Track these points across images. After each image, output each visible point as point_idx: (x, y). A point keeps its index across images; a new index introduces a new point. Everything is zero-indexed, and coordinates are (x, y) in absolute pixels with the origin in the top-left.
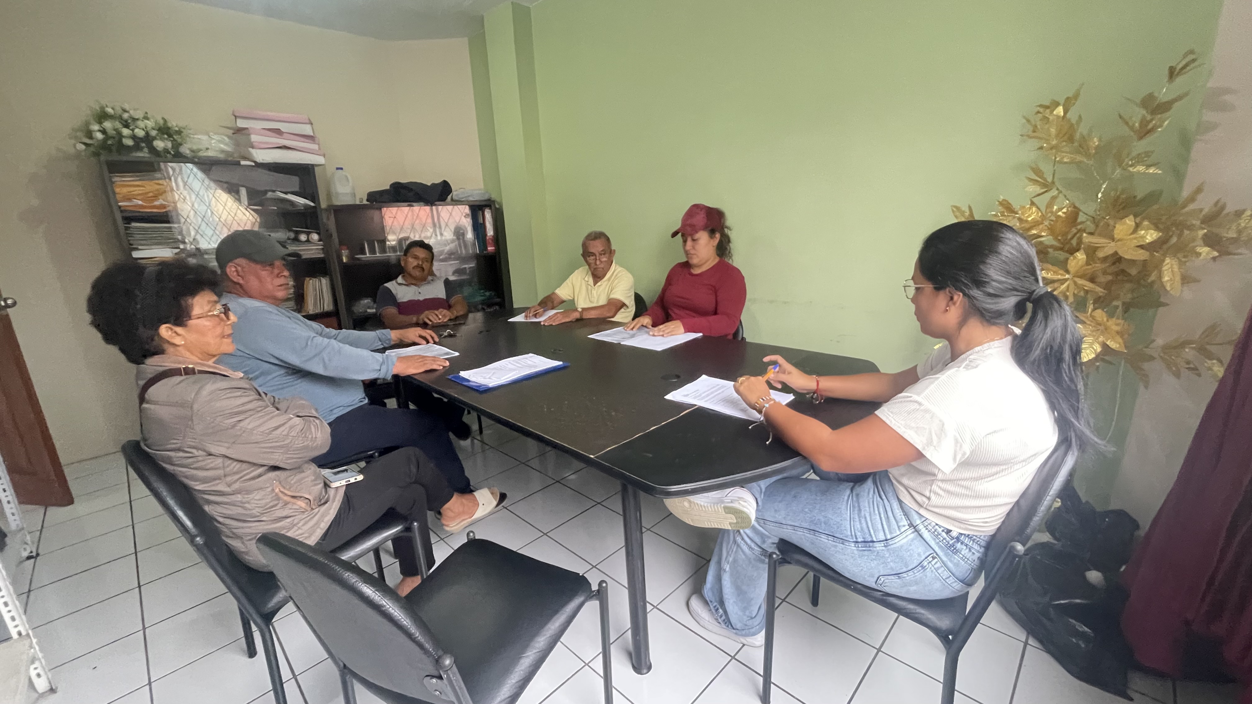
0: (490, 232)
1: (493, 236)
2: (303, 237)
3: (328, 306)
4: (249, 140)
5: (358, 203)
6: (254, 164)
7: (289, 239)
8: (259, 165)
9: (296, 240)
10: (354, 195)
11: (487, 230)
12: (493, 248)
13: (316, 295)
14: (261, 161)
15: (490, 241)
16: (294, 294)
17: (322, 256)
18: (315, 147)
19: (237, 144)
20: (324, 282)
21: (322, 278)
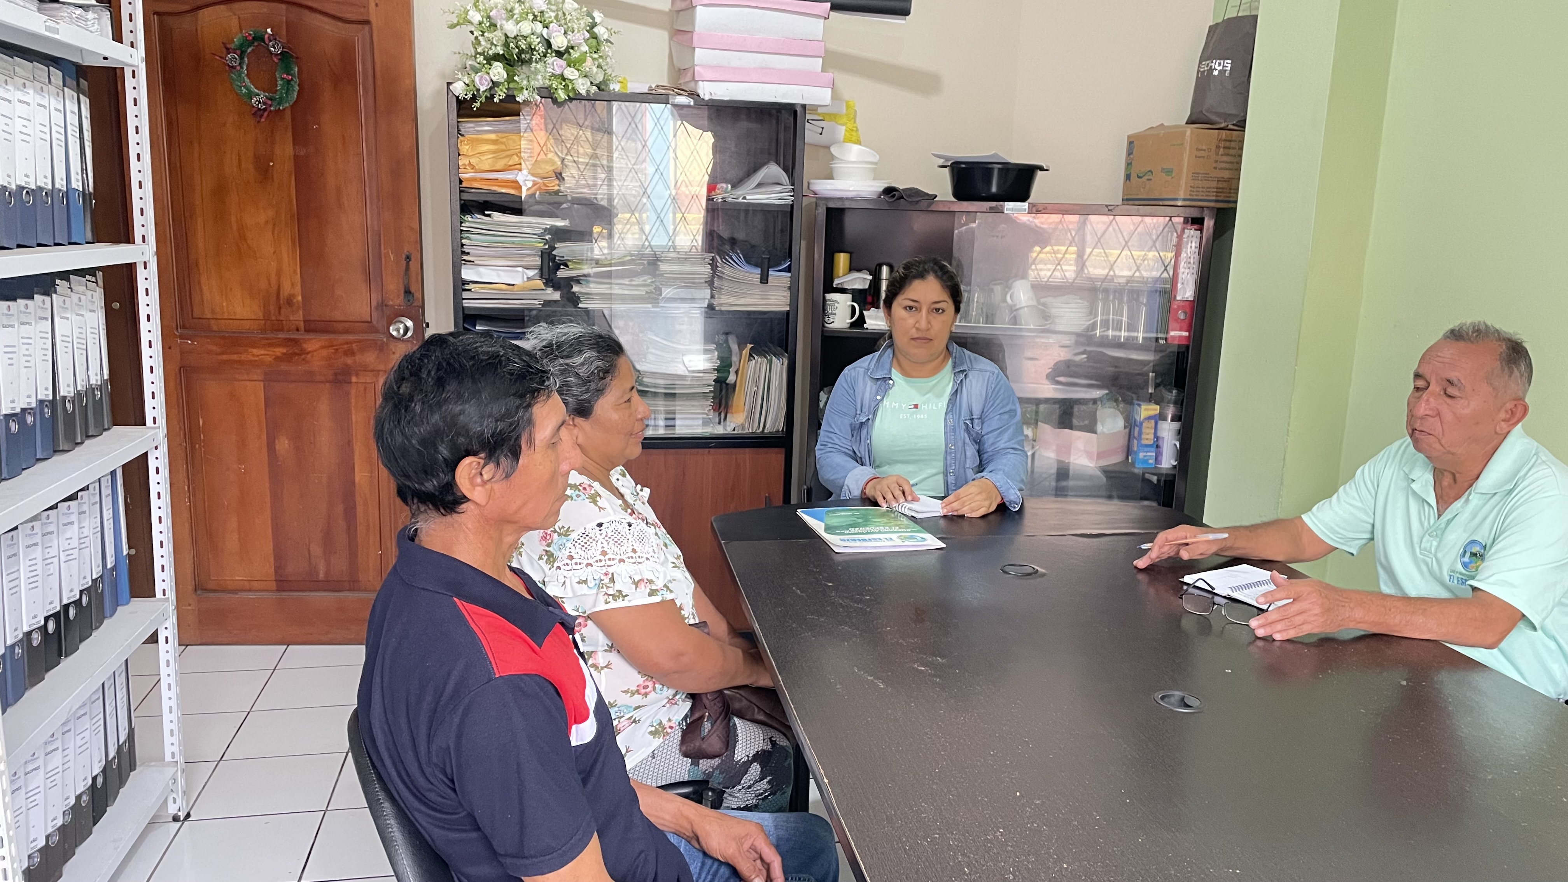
0: (1186, 291)
1: (1193, 303)
3: (775, 421)
6: (691, 103)
8: (702, 105)
11: (1179, 285)
12: (1187, 334)
13: (756, 393)
14: (706, 97)
15: (1182, 316)
16: (714, 386)
17: (786, 308)
20: (779, 366)
21: (774, 358)
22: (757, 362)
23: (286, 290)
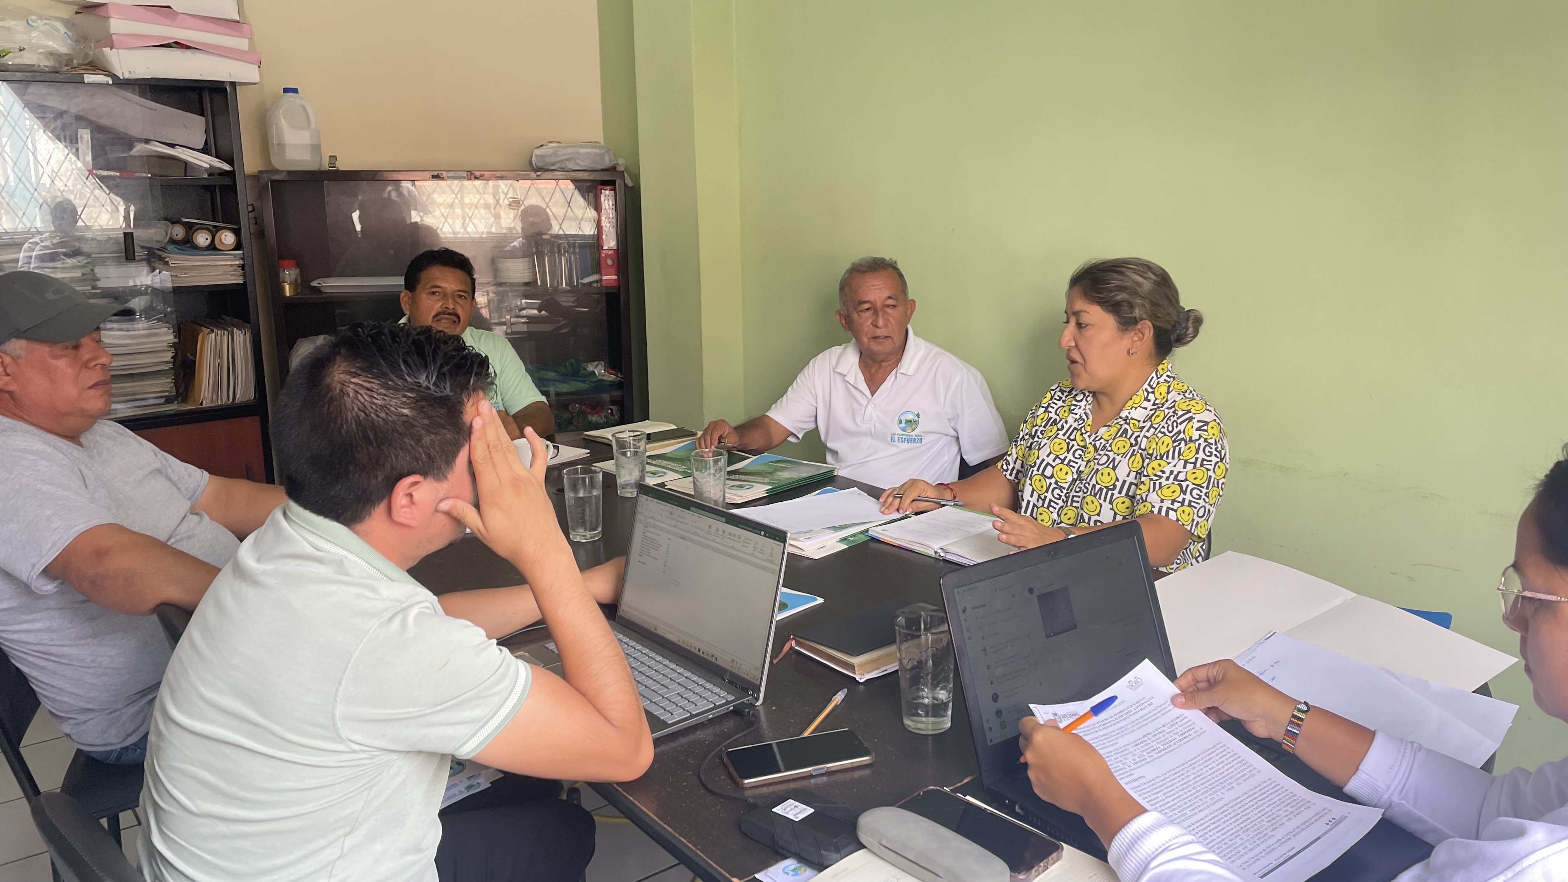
0: (610, 241)
1: (617, 251)
2: (202, 239)
3: (245, 390)
4: (107, 29)
5: (326, 166)
6: (111, 82)
7: (172, 241)
8: (122, 83)
9: (187, 244)
10: (316, 148)
11: (604, 237)
12: (614, 277)
13: (220, 366)
14: (127, 76)
15: (610, 262)
16: (174, 363)
17: (240, 281)
18: (243, 44)
19: (82, 39)
20: (241, 338)
21: (235, 329)
22: (217, 335)
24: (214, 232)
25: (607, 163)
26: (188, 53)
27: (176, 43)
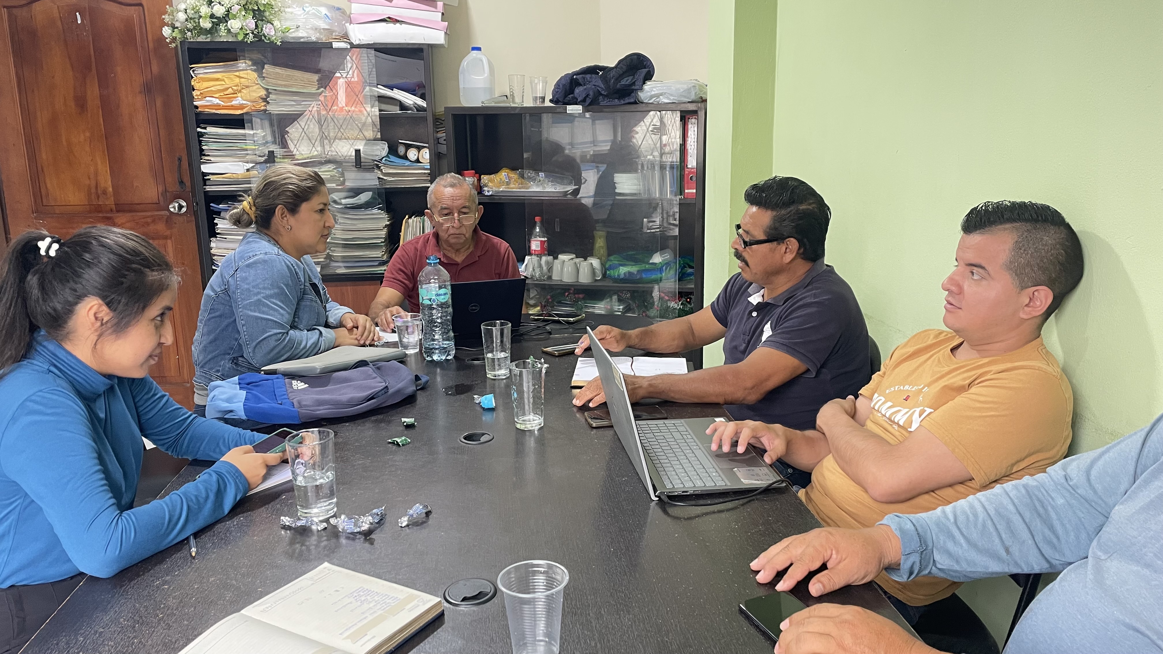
0: (692, 161)
1: (697, 169)
2: (412, 154)
6: (349, 46)
8: (354, 47)
9: (405, 157)
11: (689, 157)
12: (694, 191)
14: (358, 42)
15: (693, 178)
16: (386, 238)
22: (414, 220)
23: (102, 185)
24: (419, 148)
25: (693, 97)
26: (398, 25)
27: (389, 18)
